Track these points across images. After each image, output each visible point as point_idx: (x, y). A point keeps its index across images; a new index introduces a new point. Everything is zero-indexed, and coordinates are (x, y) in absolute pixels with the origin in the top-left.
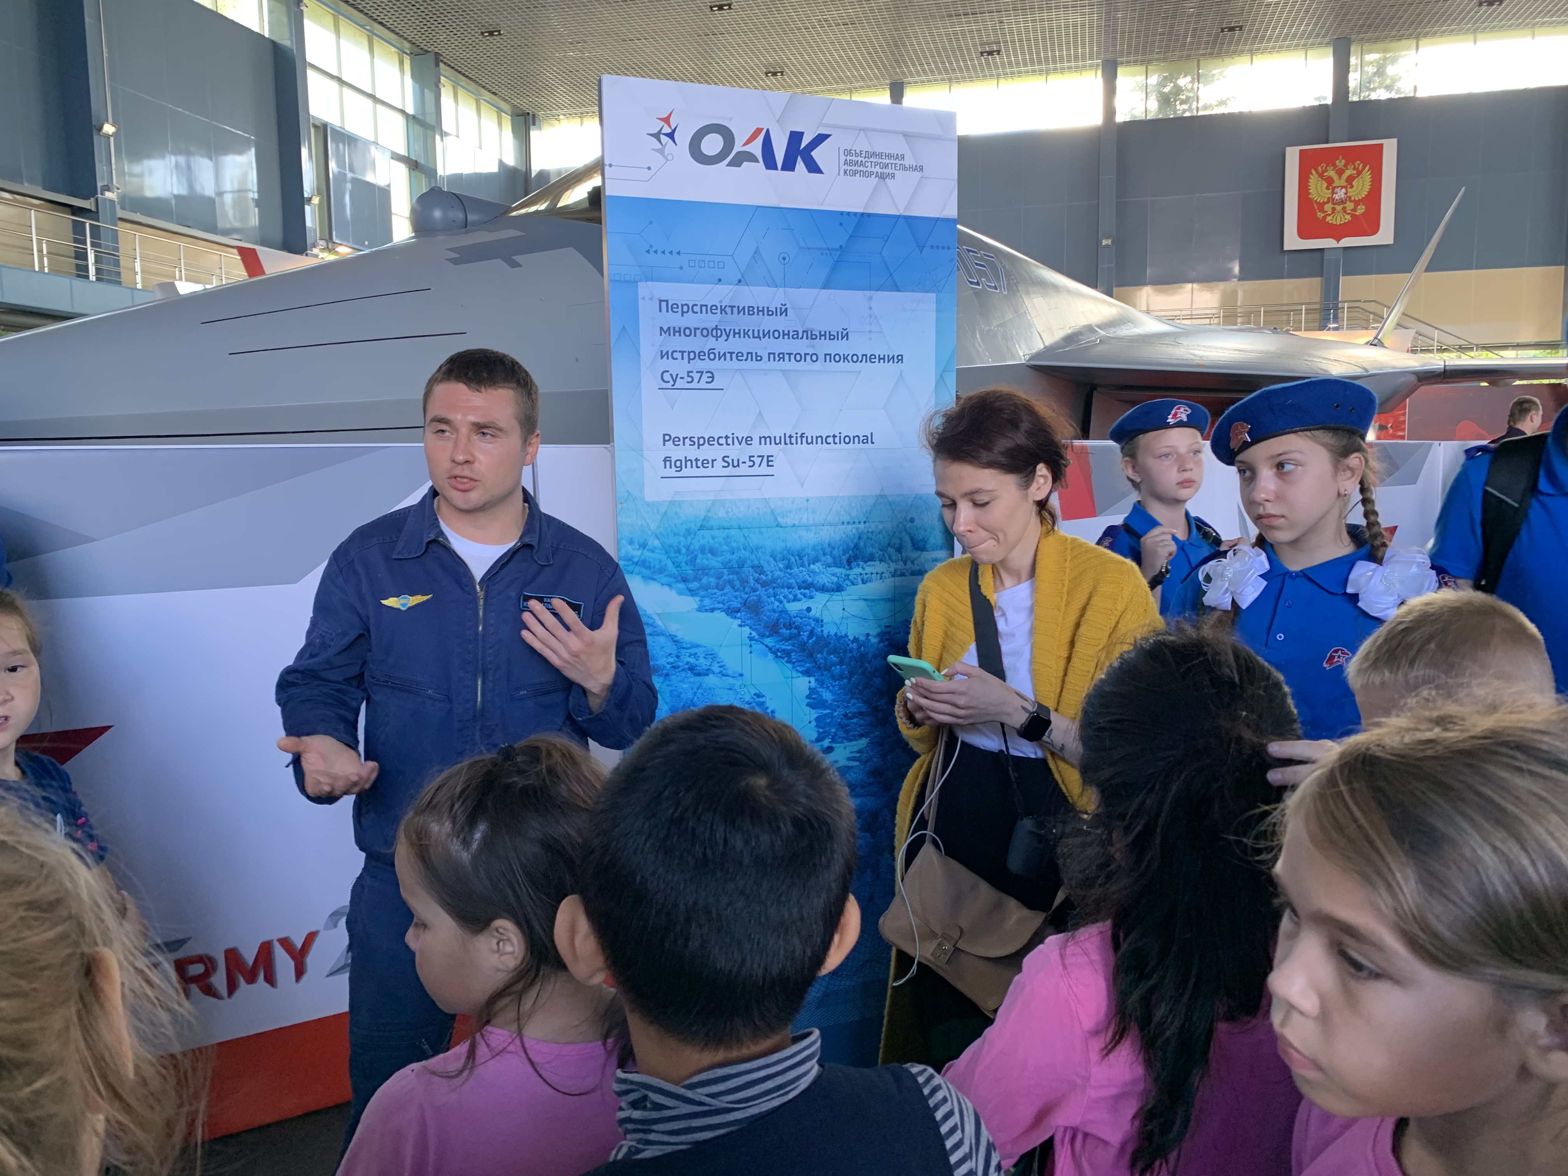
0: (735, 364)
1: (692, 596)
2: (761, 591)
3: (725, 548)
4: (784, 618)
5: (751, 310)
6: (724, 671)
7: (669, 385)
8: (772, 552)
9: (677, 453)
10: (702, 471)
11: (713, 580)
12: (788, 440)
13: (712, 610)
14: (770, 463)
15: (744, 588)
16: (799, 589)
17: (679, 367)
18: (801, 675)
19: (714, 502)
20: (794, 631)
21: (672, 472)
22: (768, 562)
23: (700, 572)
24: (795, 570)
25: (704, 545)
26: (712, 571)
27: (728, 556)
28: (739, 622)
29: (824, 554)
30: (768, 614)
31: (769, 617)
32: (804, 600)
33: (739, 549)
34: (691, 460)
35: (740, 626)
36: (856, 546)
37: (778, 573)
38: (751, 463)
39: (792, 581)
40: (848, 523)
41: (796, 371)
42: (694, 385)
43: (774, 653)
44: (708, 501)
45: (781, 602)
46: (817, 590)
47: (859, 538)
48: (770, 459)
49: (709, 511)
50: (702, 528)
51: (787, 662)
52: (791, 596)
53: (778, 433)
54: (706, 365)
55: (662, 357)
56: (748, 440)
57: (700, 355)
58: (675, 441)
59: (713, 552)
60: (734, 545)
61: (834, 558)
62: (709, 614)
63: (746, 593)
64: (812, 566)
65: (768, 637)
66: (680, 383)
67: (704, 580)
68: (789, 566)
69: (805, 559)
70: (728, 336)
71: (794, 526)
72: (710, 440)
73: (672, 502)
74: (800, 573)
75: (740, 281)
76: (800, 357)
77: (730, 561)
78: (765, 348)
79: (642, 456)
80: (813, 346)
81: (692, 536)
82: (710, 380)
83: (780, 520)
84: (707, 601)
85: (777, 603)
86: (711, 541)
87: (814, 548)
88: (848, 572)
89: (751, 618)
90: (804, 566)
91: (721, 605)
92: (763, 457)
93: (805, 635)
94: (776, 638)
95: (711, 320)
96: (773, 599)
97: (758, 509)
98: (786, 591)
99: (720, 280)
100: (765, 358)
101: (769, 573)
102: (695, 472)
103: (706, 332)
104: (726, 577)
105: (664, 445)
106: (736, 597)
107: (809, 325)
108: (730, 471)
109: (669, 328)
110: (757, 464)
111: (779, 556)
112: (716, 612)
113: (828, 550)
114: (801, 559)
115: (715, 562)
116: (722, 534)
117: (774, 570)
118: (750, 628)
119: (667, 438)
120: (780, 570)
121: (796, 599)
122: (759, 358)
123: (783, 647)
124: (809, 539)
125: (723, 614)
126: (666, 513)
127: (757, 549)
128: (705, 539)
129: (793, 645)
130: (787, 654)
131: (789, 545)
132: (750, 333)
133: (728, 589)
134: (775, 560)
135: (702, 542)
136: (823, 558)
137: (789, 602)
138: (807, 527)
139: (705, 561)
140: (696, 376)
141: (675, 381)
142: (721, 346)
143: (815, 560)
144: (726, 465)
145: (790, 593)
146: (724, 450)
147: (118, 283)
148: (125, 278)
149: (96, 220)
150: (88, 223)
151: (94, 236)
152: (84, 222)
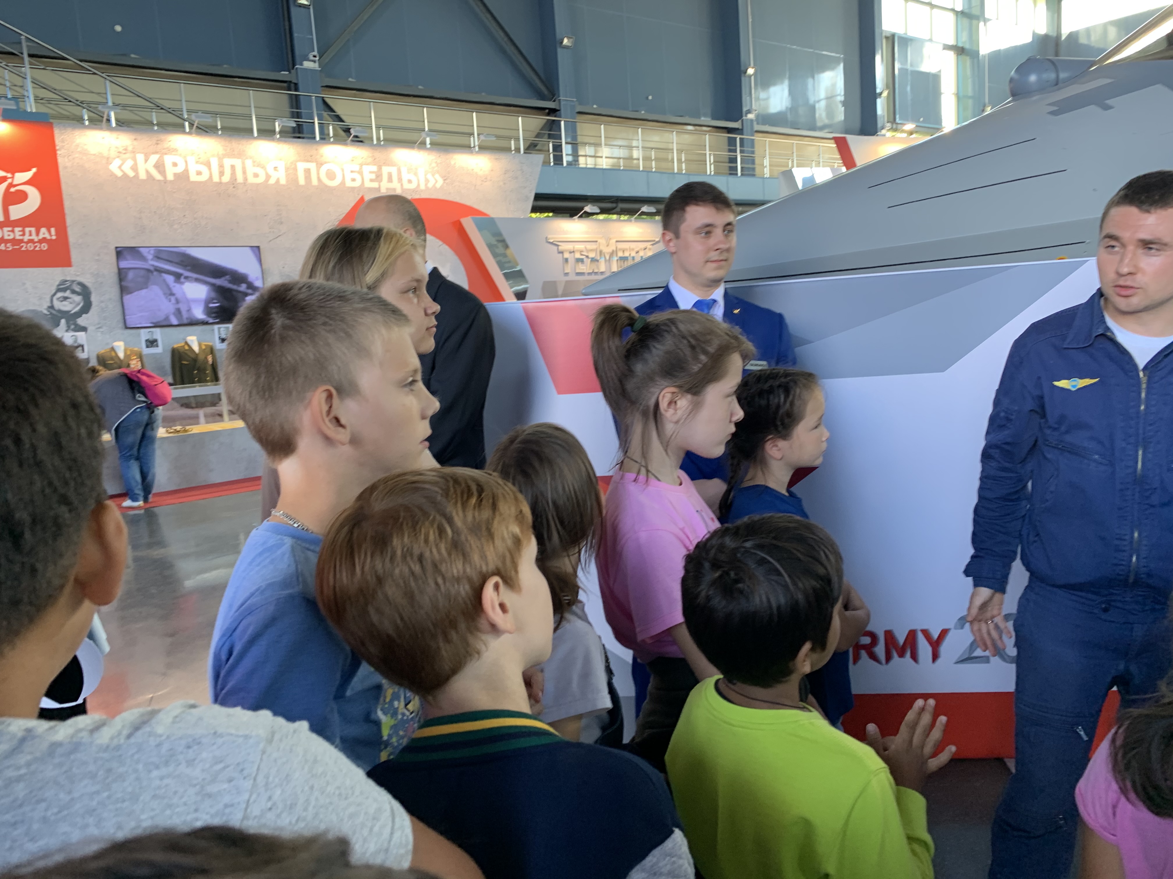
147: (754, 175)
148: (758, 171)
149: (742, 134)
150: (738, 137)
151: (742, 145)
152: (736, 138)
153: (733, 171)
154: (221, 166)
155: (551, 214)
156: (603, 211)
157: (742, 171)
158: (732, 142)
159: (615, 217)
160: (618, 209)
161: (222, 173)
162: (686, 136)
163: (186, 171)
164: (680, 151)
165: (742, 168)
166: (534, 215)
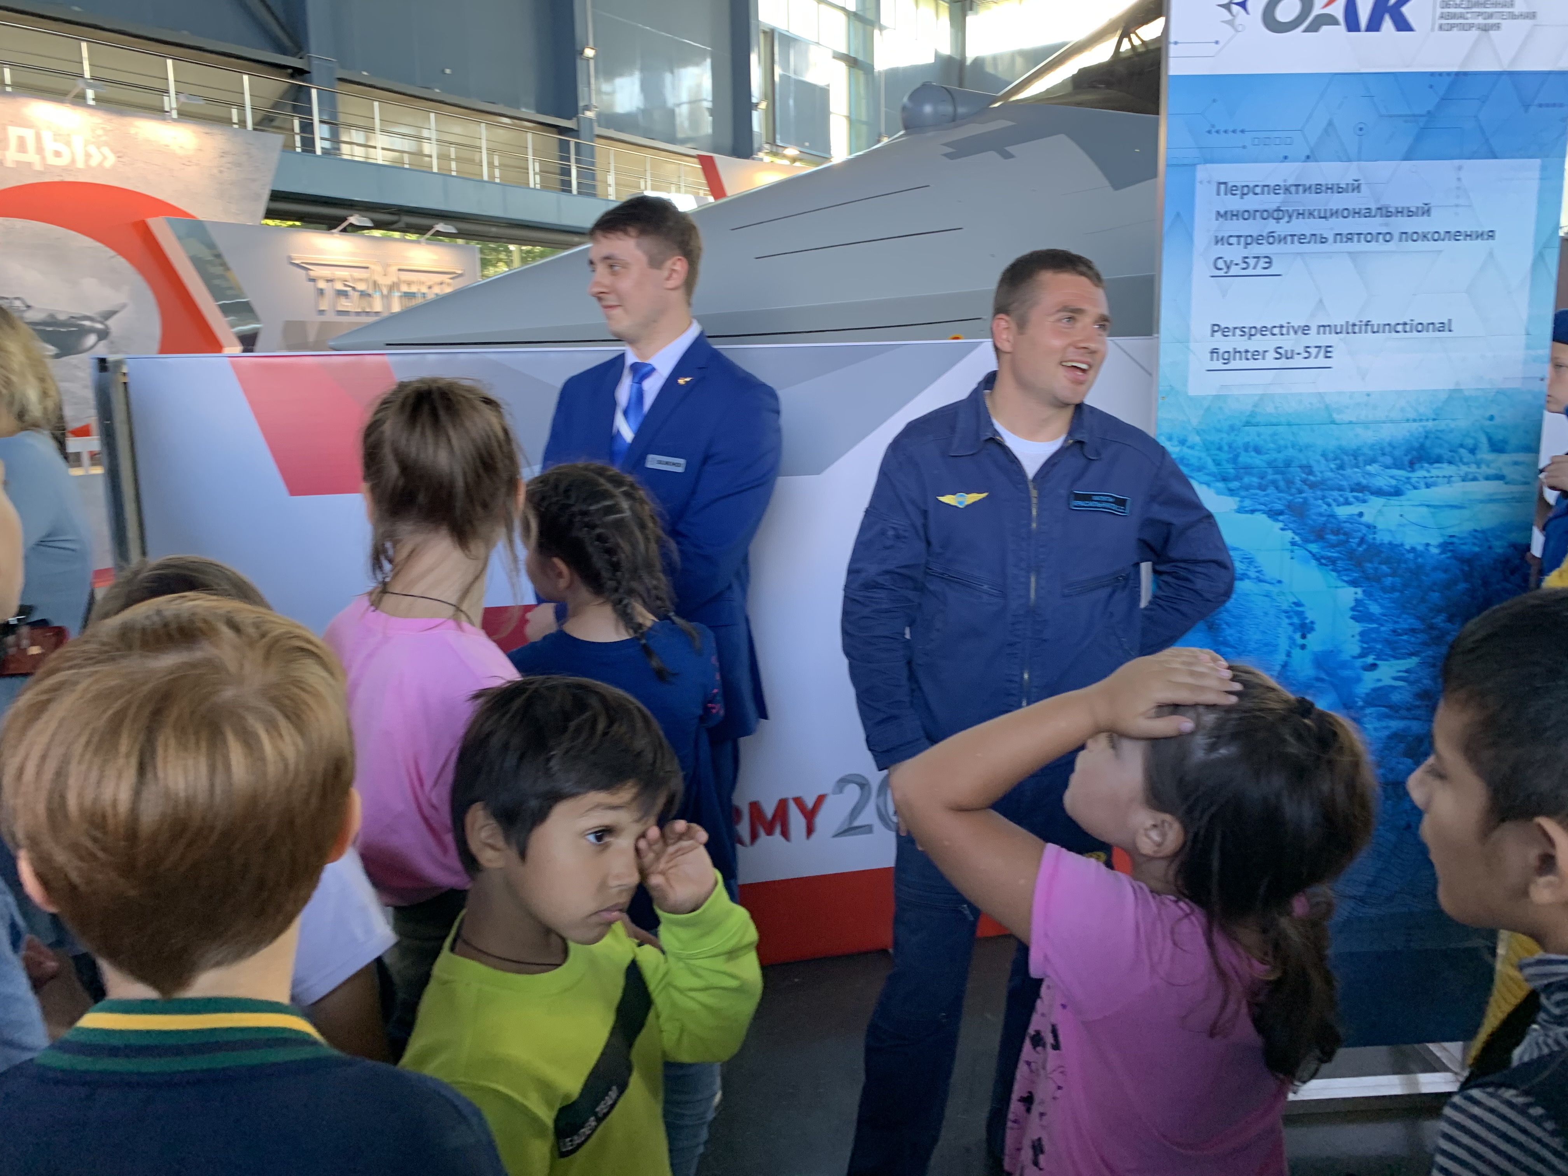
0: (1297, 247)
1: (1232, 495)
2: (1308, 494)
3: (1272, 446)
4: (1331, 523)
5: (1318, 189)
6: (1262, 577)
7: (1221, 273)
8: (1324, 451)
9: (1225, 344)
10: (1252, 364)
11: (1255, 480)
12: (1351, 328)
13: (1253, 512)
14: (1329, 354)
15: (1289, 488)
16: (1352, 491)
17: (1234, 253)
18: (1345, 584)
19: (1262, 397)
20: (1342, 537)
21: (1219, 364)
22: (1318, 462)
23: (1242, 471)
24: (1348, 472)
25: (1248, 442)
26: (1255, 471)
27: (1274, 455)
28: (1281, 525)
29: (1384, 454)
30: (1314, 517)
31: (1314, 521)
32: (1357, 504)
33: (1286, 447)
34: (1239, 352)
35: (1282, 529)
36: (1422, 446)
37: (1330, 474)
38: (1306, 355)
39: (1344, 483)
40: (1415, 421)
41: (1366, 252)
42: (1249, 272)
43: (1317, 559)
44: (1256, 395)
45: (1329, 505)
46: (1372, 493)
47: (1426, 437)
48: (1329, 349)
49: (1255, 406)
50: (1248, 424)
51: (1333, 570)
52: (1341, 500)
53: (1339, 321)
54: (1264, 249)
55: (1217, 242)
56: (1305, 329)
57: (1258, 240)
58: (1225, 331)
59: (1258, 450)
60: (1282, 442)
61: (1395, 459)
62: (1249, 516)
63: (1292, 495)
64: (1368, 468)
65: (1312, 542)
66: (1234, 270)
67: (1246, 480)
68: (1341, 467)
69: (1361, 459)
70: (1290, 217)
71: (1351, 423)
72: (1263, 331)
73: (1217, 397)
74: (1355, 475)
75: (1308, 157)
76: (1370, 237)
77: (1275, 460)
78: (1332, 229)
79: (1188, 348)
80: (1387, 225)
81: (1236, 432)
82: (1266, 265)
83: (1337, 417)
84: (1247, 503)
85: (1325, 507)
86: (1257, 439)
87: (1372, 447)
88: (1410, 475)
89: (1294, 521)
90: (1358, 467)
91: (1263, 507)
92: (1320, 347)
93: (1354, 542)
94: (1321, 544)
95: (1272, 202)
96: (1320, 502)
97: (1311, 404)
98: (1336, 493)
99: (1286, 157)
100: (1331, 239)
101: (1319, 474)
102: (1244, 364)
103: (1266, 214)
104: (1270, 477)
105: (1212, 336)
106: (1279, 499)
107: (1383, 202)
108: (1283, 363)
109: (1226, 213)
110: (1314, 354)
111: (1331, 456)
112: (1257, 513)
113: (1388, 449)
114: (1356, 459)
115: (1258, 461)
116: (1267, 431)
117: (1323, 470)
118: (1294, 532)
119: (1216, 329)
120: (1332, 470)
121: (1347, 503)
122: (1324, 240)
123: (1330, 554)
124: (1367, 437)
125: (1264, 516)
126: (1208, 409)
127: (1308, 447)
128: (1250, 435)
129: (1339, 552)
130: (1333, 561)
131: (1344, 443)
132: (1316, 213)
133: (1271, 490)
134: (1327, 460)
135: (1247, 439)
136: (1381, 459)
137: (1338, 505)
138: (1366, 424)
139: (1249, 461)
140: (1252, 262)
141: (1228, 267)
142: (1282, 228)
143: (1372, 461)
144: (1278, 356)
145: (1341, 496)
146: (1278, 341)
147: (594, 195)
148: (600, 190)
149: (578, 138)
150: (573, 141)
151: (578, 153)
152: (569, 141)
153: (566, 186)
155: (298, 223)
156: (378, 225)
157: (579, 187)
158: (564, 147)
159: (397, 235)
160: (401, 225)
162: (501, 131)
164: (491, 151)
165: (579, 183)
166: (270, 222)
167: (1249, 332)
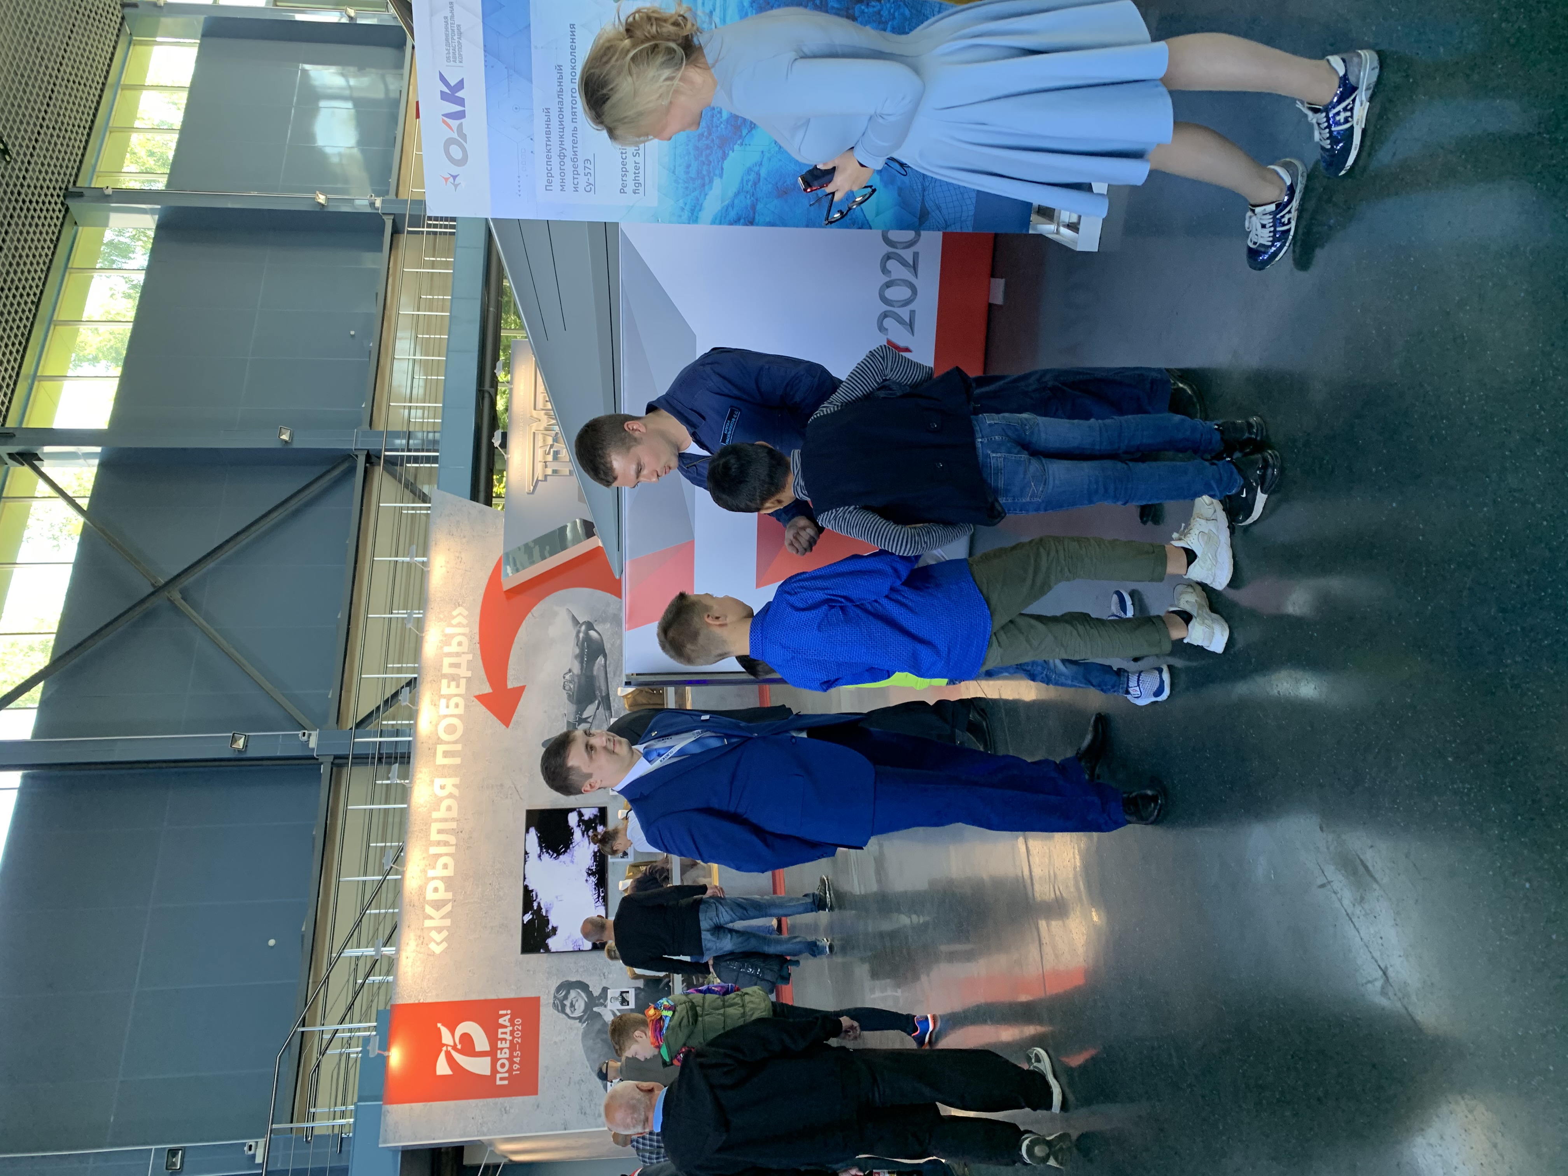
0: (579, 145)
1: (713, 181)
5: (548, 133)
6: (758, 163)
7: (593, 188)
9: (631, 185)
11: (705, 168)
13: (722, 169)
15: (712, 147)
17: (582, 181)
19: (660, 164)
21: (642, 189)
23: (700, 175)
26: (700, 167)
27: (692, 156)
28: (731, 152)
34: (635, 177)
42: (592, 173)
54: (580, 161)
55: (578, 191)
57: (576, 167)
58: (624, 186)
59: (688, 166)
62: (725, 171)
66: (592, 181)
67: (704, 173)
72: (623, 164)
73: (660, 190)
75: (531, 139)
79: (630, 206)
81: (678, 179)
84: (717, 172)
86: (682, 168)
89: (729, 145)
91: (720, 163)
95: (555, 159)
99: (532, 152)
103: (562, 162)
104: (704, 159)
105: (626, 193)
106: (716, 153)
107: (555, 94)
112: (723, 166)
115: (694, 166)
116: (678, 160)
119: (622, 191)
125: (725, 162)
126: (665, 194)
132: (561, 134)
133: (711, 158)
135: (682, 173)
139: (694, 172)
140: (587, 171)
141: (590, 184)
154: (438, 843)
161: (446, 844)
163: (442, 879)
167: (625, 171)
